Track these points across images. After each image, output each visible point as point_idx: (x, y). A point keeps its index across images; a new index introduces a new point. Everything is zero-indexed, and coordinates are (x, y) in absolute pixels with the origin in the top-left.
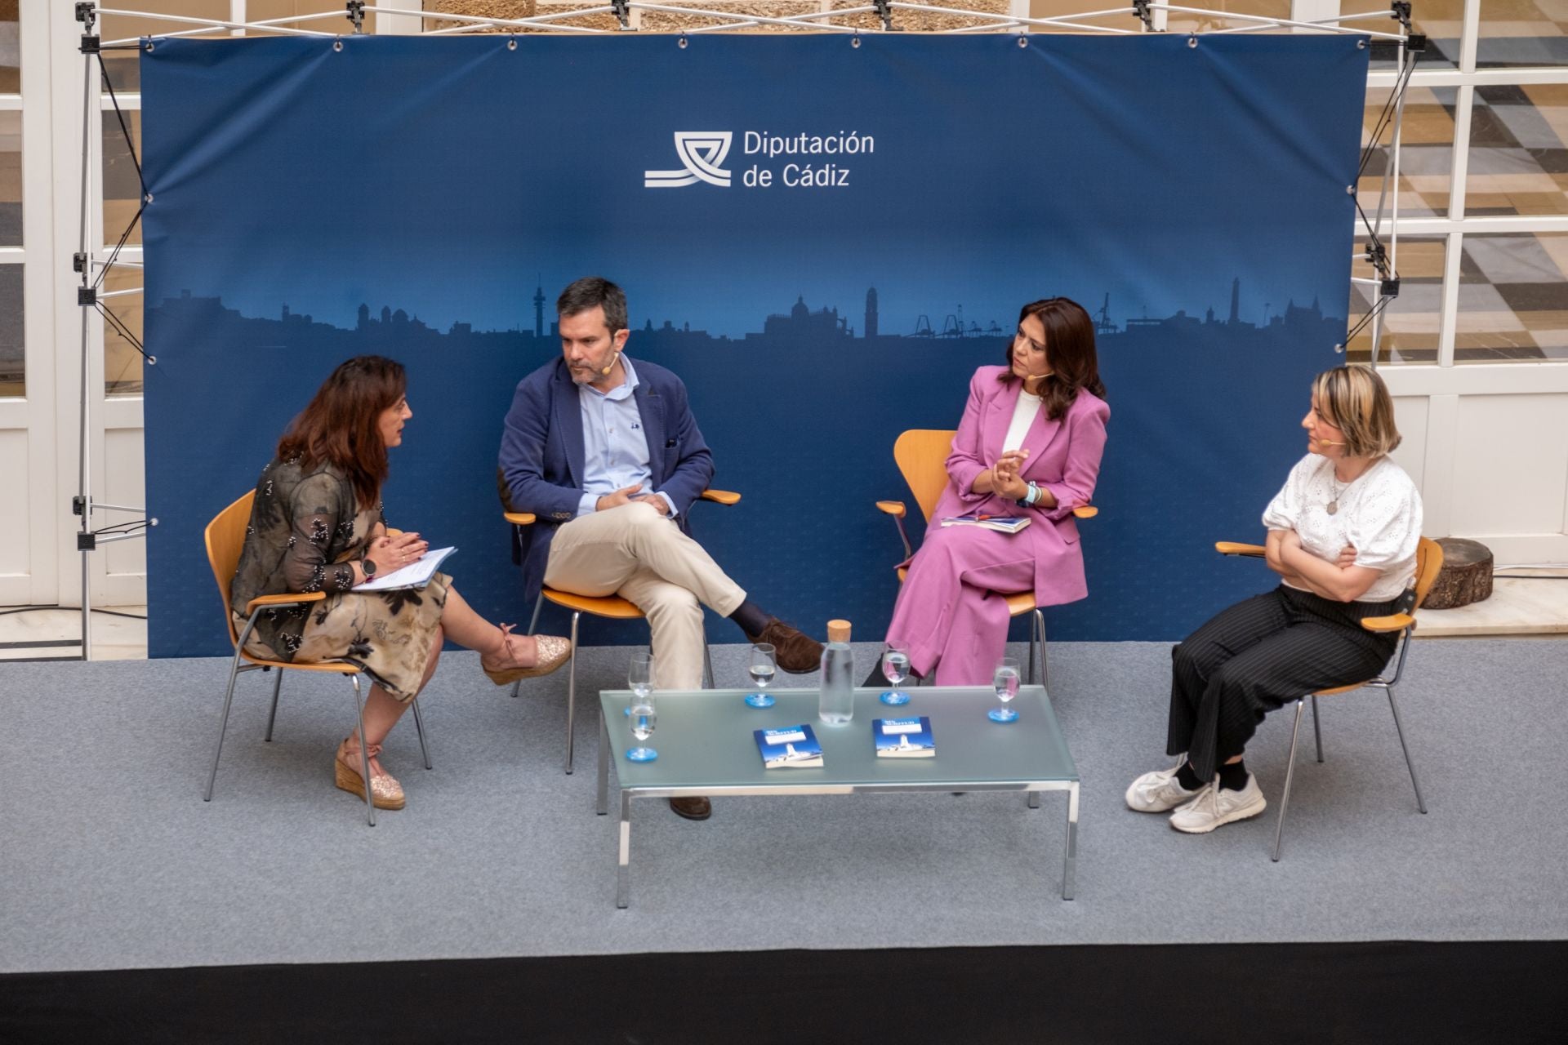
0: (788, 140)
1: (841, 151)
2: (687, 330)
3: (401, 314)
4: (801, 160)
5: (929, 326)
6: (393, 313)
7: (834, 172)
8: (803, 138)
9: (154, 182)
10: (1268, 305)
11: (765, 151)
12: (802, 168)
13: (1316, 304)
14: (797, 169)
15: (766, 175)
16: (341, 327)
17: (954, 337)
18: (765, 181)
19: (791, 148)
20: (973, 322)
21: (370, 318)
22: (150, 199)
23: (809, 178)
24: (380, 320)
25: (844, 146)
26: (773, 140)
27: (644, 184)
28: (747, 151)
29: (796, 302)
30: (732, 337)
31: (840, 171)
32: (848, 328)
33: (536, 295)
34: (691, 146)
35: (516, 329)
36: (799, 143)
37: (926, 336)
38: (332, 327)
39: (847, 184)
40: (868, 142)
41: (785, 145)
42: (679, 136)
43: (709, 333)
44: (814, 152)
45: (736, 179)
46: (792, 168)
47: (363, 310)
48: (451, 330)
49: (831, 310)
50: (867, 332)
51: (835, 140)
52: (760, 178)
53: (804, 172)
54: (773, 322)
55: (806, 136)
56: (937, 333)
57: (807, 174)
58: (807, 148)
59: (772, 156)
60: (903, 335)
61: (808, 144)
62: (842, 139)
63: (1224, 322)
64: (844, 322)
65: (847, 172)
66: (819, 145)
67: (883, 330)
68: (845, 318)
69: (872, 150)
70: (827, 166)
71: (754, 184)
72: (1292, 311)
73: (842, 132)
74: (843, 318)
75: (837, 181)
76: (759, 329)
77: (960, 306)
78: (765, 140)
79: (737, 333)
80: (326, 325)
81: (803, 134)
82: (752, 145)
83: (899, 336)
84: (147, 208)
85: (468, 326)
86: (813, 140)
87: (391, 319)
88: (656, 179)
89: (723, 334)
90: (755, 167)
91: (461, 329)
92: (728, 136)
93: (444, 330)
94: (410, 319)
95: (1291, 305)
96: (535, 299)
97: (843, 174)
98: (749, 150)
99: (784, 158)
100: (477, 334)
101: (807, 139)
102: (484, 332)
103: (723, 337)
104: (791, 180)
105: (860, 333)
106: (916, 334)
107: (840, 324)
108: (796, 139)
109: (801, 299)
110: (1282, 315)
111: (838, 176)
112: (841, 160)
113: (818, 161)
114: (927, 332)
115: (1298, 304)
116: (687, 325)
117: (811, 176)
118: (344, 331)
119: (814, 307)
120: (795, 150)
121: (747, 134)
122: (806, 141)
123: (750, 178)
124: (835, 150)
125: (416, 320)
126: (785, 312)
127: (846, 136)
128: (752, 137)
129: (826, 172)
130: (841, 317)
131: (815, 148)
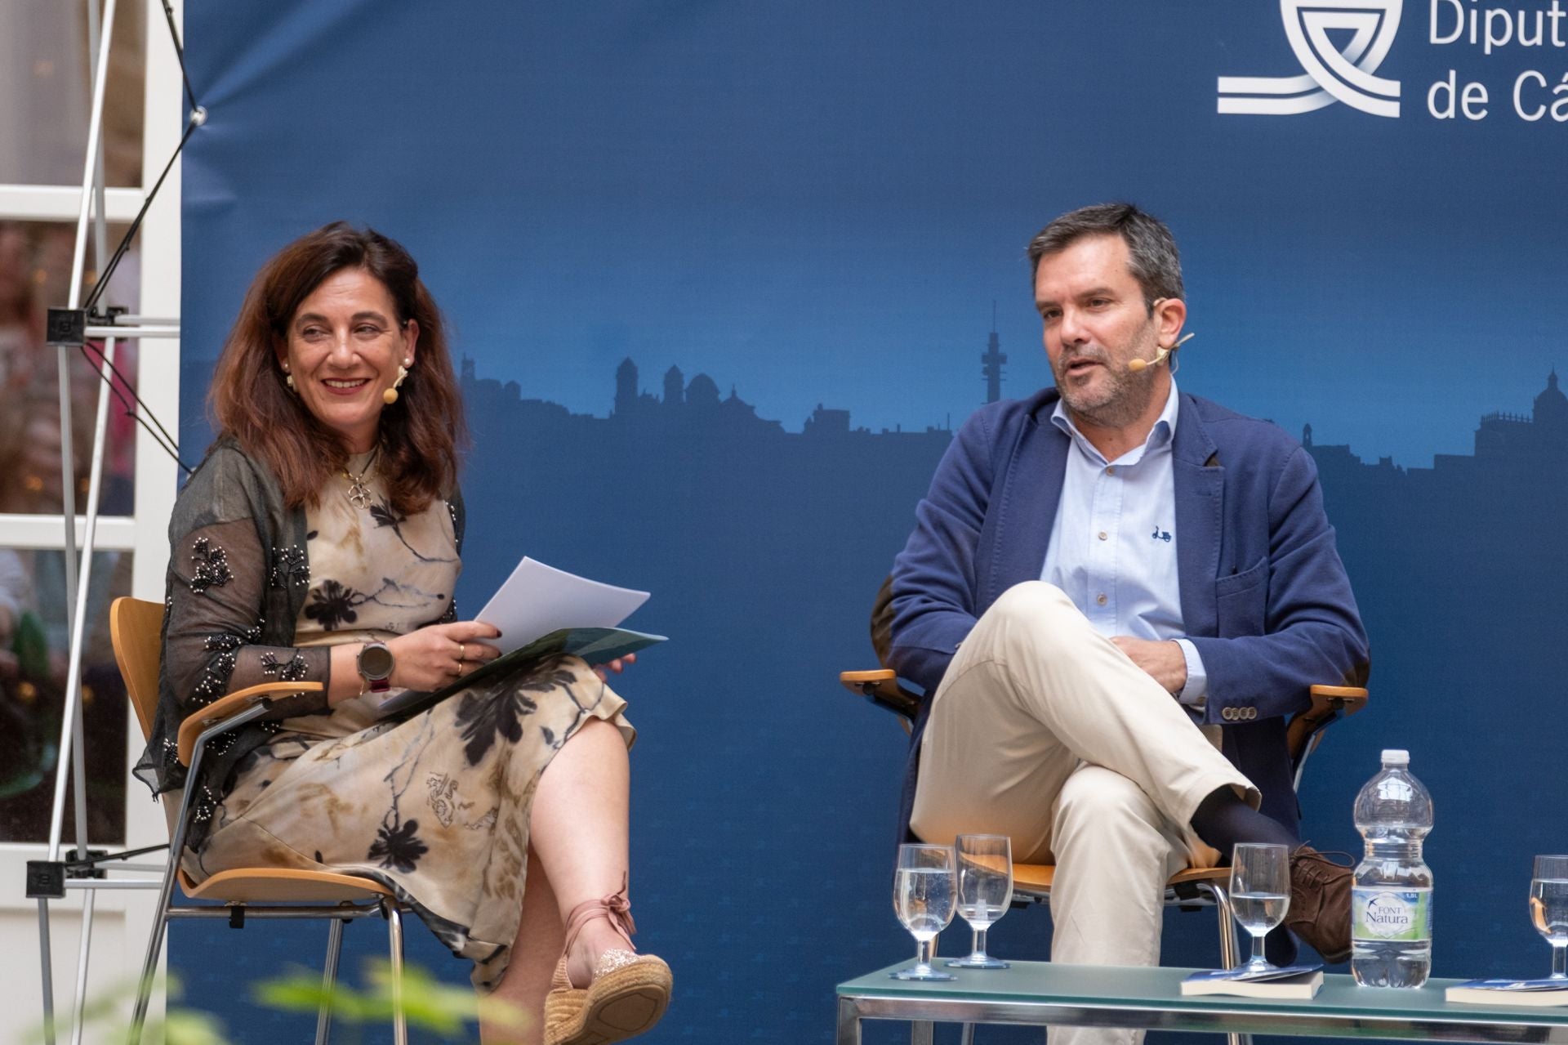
0: (1522, 14)
3: (704, 384)
4: (1551, 59)
6: (687, 381)
8: (1556, 14)
9: (208, 82)
11: (1473, 40)
12: (1554, 82)
14: (1543, 83)
15: (1475, 93)
16: (581, 411)
18: (1474, 108)
19: (1530, 33)
21: (640, 393)
22: (199, 117)
24: (661, 398)
26: (1489, 15)
27: (1215, 105)
28: (1434, 39)
29: (1543, 386)
30: (1405, 460)
33: (985, 349)
35: (944, 427)
36: (1547, 21)
38: (562, 411)
41: (1515, 27)
43: (1354, 451)
45: (1411, 100)
46: (1531, 81)
47: (627, 374)
48: (808, 423)
53: (1556, 91)
54: (1492, 429)
55: (1560, 9)
57: (1564, 94)
59: (1488, 51)
61: (1565, 25)
71: (1450, 113)
76: (1463, 445)
78: (1474, 13)
79: (1415, 456)
80: (550, 404)
81: (1555, 5)
82: (1446, 28)
84: (193, 138)
85: (844, 416)
87: (684, 396)
89: (1385, 455)
90: (1453, 74)
91: (829, 423)
93: (794, 425)
94: (723, 396)
96: (985, 358)
98: (1439, 35)
99: (1514, 57)
100: (863, 434)
101: (1563, 14)
102: (876, 430)
103: (1386, 462)
104: (1530, 109)
108: (1540, 15)
109: (1553, 379)
118: (588, 419)
120: (1538, 40)
123: (1442, 96)
125: (734, 400)
126: (1522, 408)
128: (1445, 7)
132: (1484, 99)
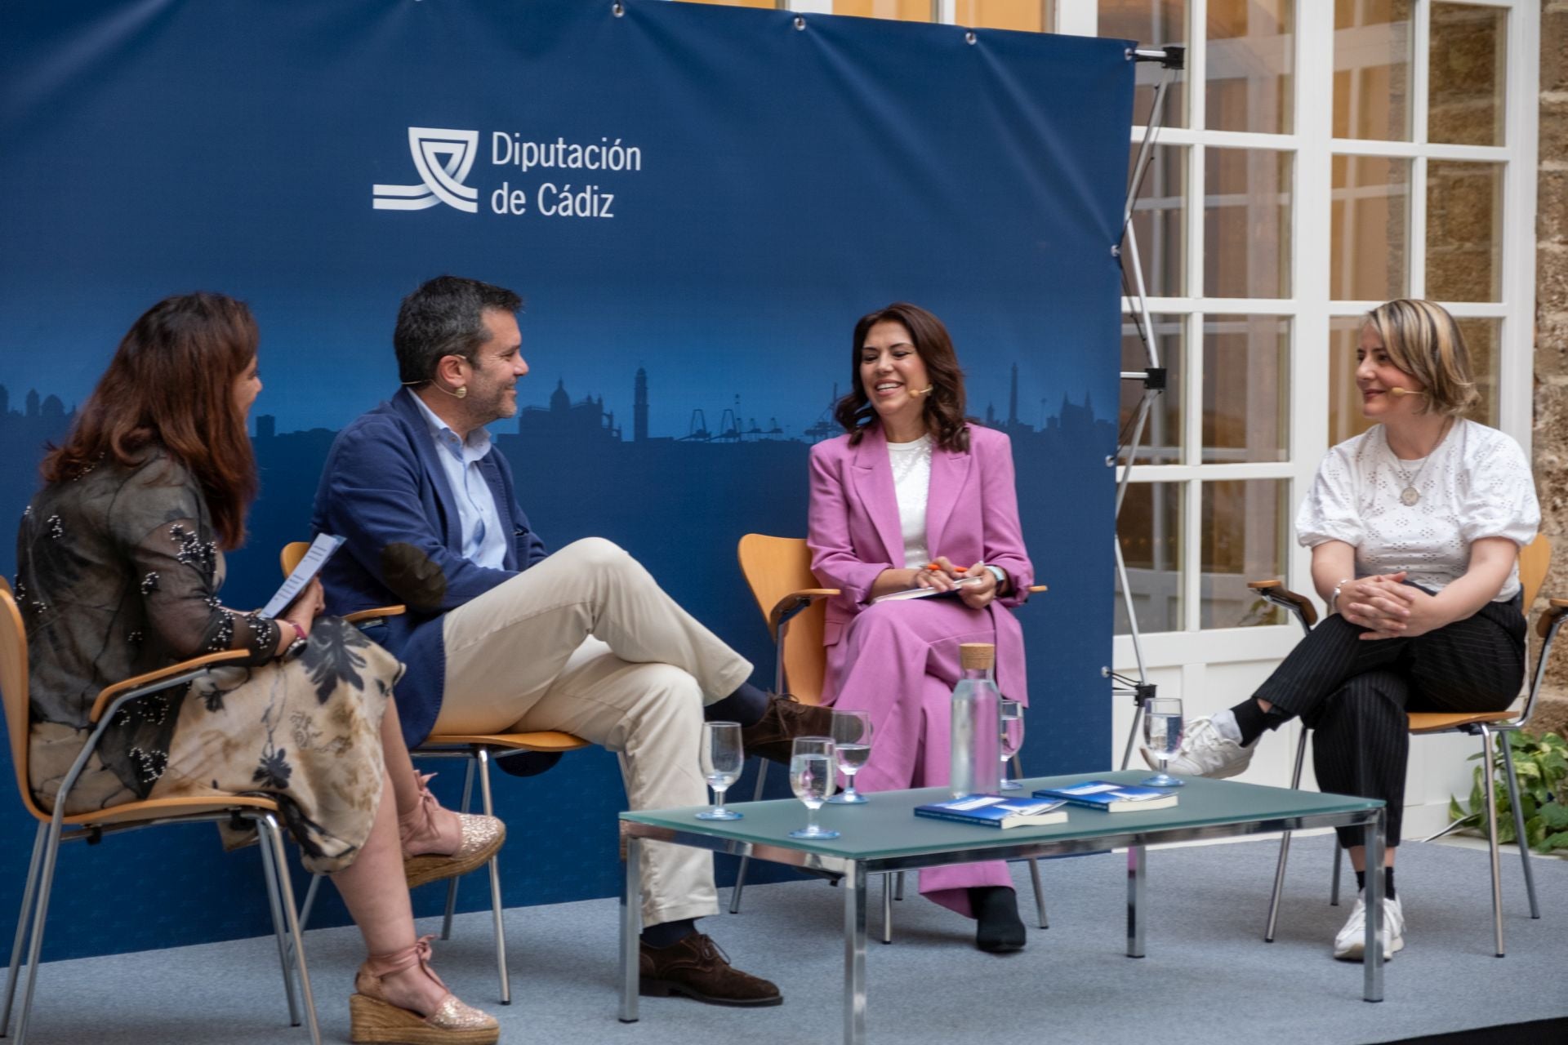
0: (543, 146)
1: (604, 167)
3: (54, 403)
4: (559, 176)
5: (704, 425)
6: (42, 400)
7: (596, 197)
8: (561, 146)
10: (1044, 401)
11: (517, 162)
12: (560, 190)
13: (1088, 401)
14: (554, 191)
15: (518, 197)
17: (731, 440)
18: (518, 207)
19: (547, 160)
20: (752, 420)
21: (11, 409)
23: (570, 206)
24: (25, 413)
25: (607, 160)
26: (526, 146)
27: (371, 203)
28: (495, 162)
29: (555, 388)
31: (604, 196)
32: (616, 426)
34: (431, 149)
36: (556, 150)
37: (701, 440)
39: (611, 215)
40: (634, 154)
41: (539, 152)
42: (415, 133)
44: (573, 166)
45: (483, 201)
46: (549, 189)
49: (595, 400)
50: (636, 435)
51: (597, 150)
52: (509, 201)
53: (562, 196)
54: (531, 415)
55: (564, 143)
56: (713, 435)
57: (566, 198)
58: (565, 162)
59: (524, 170)
60: (676, 438)
61: (567, 153)
62: (604, 149)
63: (1004, 422)
64: (610, 417)
65: (610, 197)
66: (581, 158)
67: (655, 431)
68: (612, 413)
69: (638, 168)
70: (588, 188)
71: (504, 210)
72: (1067, 407)
73: (604, 139)
74: (609, 413)
75: (600, 210)
77: (737, 396)
78: (517, 145)
81: (561, 140)
82: (501, 156)
83: (671, 439)
86: (571, 148)
87: (40, 411)
88: (389, 197)
90: (506, 185)
92: (472, 136)
94: (67, 410)
95: (1066, 403)
97: (606, 199)
98: (498, 159)
99: (539, 174)
101: (565, 146)
104: (548, 209)
105: (628, 436)
106: (691, 436)
107: (605, 421)
108: (552, 146)
109: (561, 383)
110: (1057, 415)
111: (602, 202)
112: (605, 180)
113: (577, 180)
114: (702, 433)
115: (1072, 401)
117: (570, 202)
119: (576, 396)
120: (552, 163)
121: (496, 134)
122: (564, 150)
123: (500, 197)
124: (597, 164)
126: (545, 404)
127: (609, 145)
128: (502, 140)
129: (588, 196)
130: (606, 410)
131: (575, 161)
132: (523, 201)
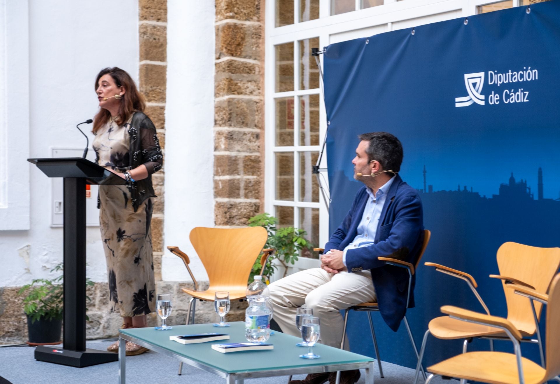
0: (504, 74)
1: (525, 80)
2: (472, 191)
4: (510, 86)
7: (522, 93)
8: (510, 73)
11: (496, 83)
12: (510, 92)
14: (508, 93)
15: (497, 97)
18: (497, 101)
19: (506, 80)
22: (329, 124)
23: (514, 98)
25: (526, 76)
26: (499, 75)
27: (455, 105)
29: (509, 176)
31: (525, 93)
32: (531, 193)
34: (472, 81)
36: (509, 75)
39: (528, 101)
40: (535, 72)
41: (503, 77)
42: (466, 76)
43: (479, 194)
44: (514, 81)
45: (486, 100)
46: (506, 92)
49: (524, 182)
50: (539, 197)
51: (522, 73)
52: (494, 98)
54: (503, 187)
57: (512, 95)
58: (512, 80)
59: (499, 85)
60: (554, 199)
61: (512, 76)
62: (525, 72)
64: (529, 189)
65: (527, 93)
66: (516, 77)
67: (546, 196)
68: (530, 187)
69: (537, 78)
70: (520, 90)
71: (493, 103)
73: (525, 68)
75: (524, 99)
76: (497, 192)
78: (496, 75)
79: (489, 195)
81: (510, 71)
82: (491, 80)
83: (552, 199)
84: (329, 128)
86: (514, 74)
88: (459, 102)
89: (484, 195)
90: (493, 92)
98: (490, 82)
99: (503, 86)
101: (511, 73)
103: (485, 197)
104: (506, 101)
105: (536, 198)
107: (528, 191)
108: (507, 74)
109: (512, 174)
111: (524, 95)
112: (525, 86)
113: (514, 87)
116: (472, 188)
119: (517, 179)
121: (490, 72)
123: (491, 99)
124: (522, 79)
126: (507, 182)
127: (526, 70)
128: (491, 74)
129: (519, 93)
130: (528, 186)
131: (515, 79)
